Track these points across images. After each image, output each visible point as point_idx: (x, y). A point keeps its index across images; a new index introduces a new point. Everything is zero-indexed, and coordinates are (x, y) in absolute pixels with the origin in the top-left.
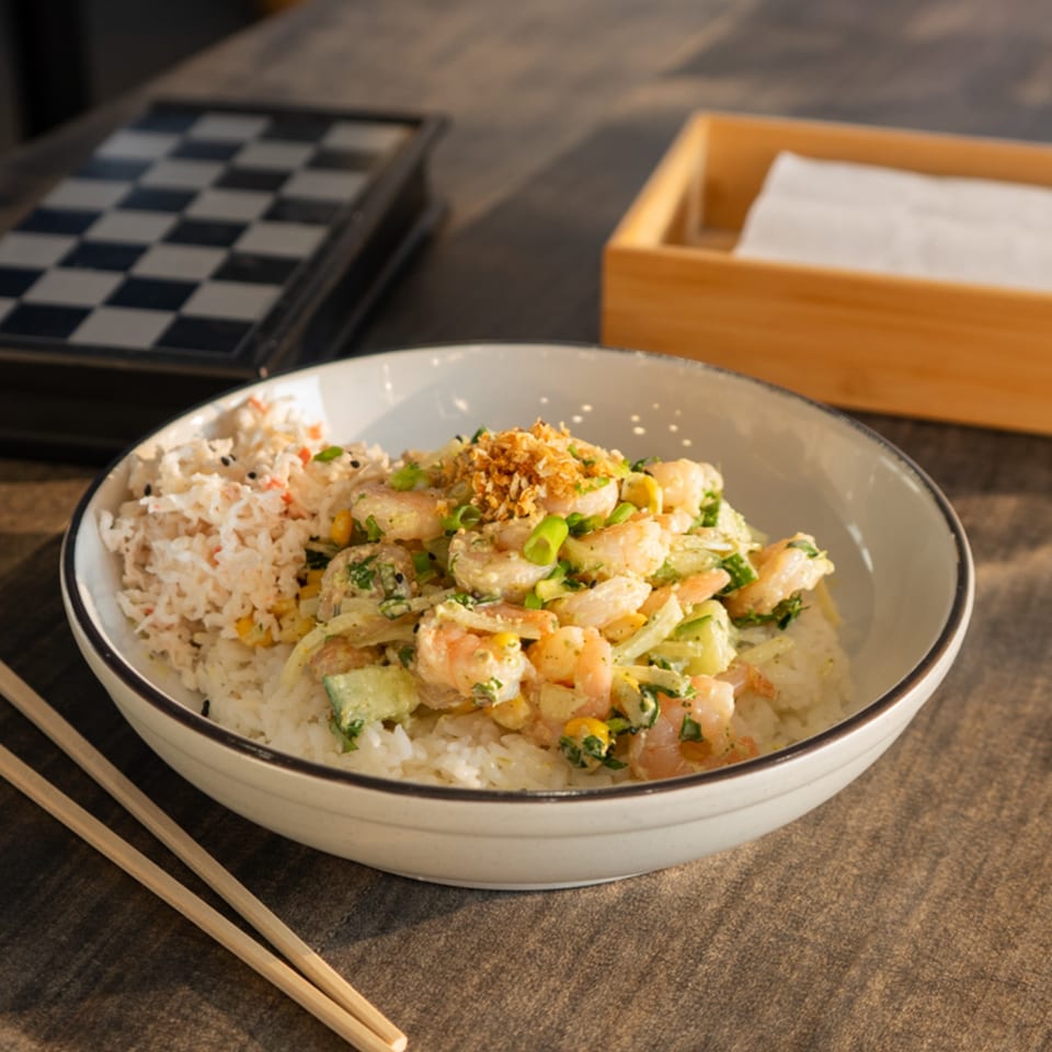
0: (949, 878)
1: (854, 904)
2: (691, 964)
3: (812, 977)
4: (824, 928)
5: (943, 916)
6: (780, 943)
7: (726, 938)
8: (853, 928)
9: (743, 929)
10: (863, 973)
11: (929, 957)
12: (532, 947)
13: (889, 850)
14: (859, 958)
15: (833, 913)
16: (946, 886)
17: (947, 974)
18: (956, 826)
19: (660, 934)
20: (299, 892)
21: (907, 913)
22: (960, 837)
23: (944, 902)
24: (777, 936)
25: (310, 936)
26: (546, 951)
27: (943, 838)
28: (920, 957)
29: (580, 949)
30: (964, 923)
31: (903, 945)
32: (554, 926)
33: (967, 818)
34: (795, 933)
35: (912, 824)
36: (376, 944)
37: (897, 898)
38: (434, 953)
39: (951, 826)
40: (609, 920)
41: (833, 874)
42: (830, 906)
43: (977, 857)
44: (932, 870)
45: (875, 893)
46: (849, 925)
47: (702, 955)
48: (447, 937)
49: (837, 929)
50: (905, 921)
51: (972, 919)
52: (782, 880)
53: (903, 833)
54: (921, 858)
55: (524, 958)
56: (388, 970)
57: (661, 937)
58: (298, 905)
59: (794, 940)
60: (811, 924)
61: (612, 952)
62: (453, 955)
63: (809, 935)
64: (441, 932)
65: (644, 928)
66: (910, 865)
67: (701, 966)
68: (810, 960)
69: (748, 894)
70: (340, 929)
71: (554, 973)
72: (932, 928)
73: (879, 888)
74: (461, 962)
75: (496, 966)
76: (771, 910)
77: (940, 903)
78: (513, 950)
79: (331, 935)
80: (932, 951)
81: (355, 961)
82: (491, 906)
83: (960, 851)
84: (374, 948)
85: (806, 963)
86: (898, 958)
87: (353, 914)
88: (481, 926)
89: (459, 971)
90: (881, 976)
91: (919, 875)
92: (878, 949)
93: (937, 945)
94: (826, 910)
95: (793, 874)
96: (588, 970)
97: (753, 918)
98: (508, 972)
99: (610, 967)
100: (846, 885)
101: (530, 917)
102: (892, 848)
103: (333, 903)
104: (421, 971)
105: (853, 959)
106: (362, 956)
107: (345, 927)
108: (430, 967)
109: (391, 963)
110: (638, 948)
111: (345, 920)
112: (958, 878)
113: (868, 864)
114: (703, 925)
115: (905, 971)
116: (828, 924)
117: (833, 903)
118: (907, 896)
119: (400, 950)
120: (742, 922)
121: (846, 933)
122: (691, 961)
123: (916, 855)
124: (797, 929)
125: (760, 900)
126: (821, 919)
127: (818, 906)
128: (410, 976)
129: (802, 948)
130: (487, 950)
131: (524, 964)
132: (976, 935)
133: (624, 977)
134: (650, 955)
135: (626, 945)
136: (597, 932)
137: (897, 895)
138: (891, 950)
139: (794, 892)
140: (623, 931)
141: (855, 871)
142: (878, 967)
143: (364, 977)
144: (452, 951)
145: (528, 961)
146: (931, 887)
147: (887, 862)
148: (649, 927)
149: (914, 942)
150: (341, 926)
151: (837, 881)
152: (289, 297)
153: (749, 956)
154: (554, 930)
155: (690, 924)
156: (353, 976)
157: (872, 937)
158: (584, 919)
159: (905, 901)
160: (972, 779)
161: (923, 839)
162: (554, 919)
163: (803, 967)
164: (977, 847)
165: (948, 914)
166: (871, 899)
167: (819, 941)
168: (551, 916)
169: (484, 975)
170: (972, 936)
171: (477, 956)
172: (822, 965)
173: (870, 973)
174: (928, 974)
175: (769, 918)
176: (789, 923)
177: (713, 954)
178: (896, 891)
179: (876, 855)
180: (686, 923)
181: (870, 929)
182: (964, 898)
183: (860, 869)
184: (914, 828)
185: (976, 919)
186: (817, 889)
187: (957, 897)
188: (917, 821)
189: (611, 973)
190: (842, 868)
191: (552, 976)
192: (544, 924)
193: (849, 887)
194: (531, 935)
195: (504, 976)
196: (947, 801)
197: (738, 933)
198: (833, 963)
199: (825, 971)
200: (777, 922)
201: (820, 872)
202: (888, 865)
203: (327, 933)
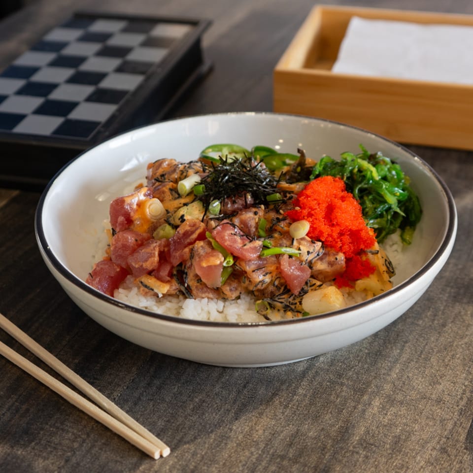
0: (409, 353)
1: (366, 366)
2: (291, 396)
3: (347, 400)
4: (352, 378)
5: (407, 370)
6: (332, 385)
7: (307, 383)
8: (365, 377)
9: (315, 379)
10: (370, 398)
11: (400, 390)
12: (217, 390)
13: (382, 341)
14: (368, 391)
15: (356, 371)
16: (408, 357)
17: (408, 397)
18: (413, 329)
19: (276, 383)
20: (110, 368)
21: (390, 370)
22: (415, 334)
23: (407, 364)
24: (330, 382)
25: (115, 389)
26: (224, 392)
27: (407, 334)
28: (396, 390)
29: (239, 391)
30: (417, 374)
31: (388, 384)
32: (228, 380)
33: (418, 325)
34: (338, 380)
35: (393, 329)
36: (146, 392)
37: (386, 363)
38: (172, 395)
39: (411, 329)
40: (253, 377)
41: (356, 353)
42: (355, 367)
43: (423, 343)
44: (402, 350)
45: (376, 361)
46: (363, 376)
47: (296, 392)
48: (178, 387)
49: (358, 378)
50: (389, 373)
51: (420, 371)
52: (333, 356)
53: (388, 332)
54: (396, 344)
55: (214, 396)
56: (151, 403)
57: (277, 384)
58: (110, 374)
59: (338, 383)
60: (346, 376)
61: (254, 391)
62: (181, 395)
63: (345, 381)
64: (175, 385)
65: (269, 380)
66: (392, 347)
67: (295, 397)
68: (345, 392)
69: (317, 363)
70: (129, 385)
71: (227, 402)
72: (401, 376)
73: (377, 358)
74: (185, 398)
75: (201, 400)
76: (328, 370)
77: (405, 364)
78: (208, 392)
79: (125, 388)
80: (401, 387)
81: (136, 399)
82: (199, 372)
83: (415, 340)
84: (144, 393)
85: (344, 394)
86: (386, 391)
87: (135, 378)
88: (194, 382)
89: (184, 402)
90: (378, 399)
91: (396, 352)
92: (376, 386)
93: (404, 384)
94: (353, 369)
95: (338, 353)
96: (243, 400)
97: (319, 374)
98: (206, 403)
99: (253, 399)
100: (362, 357)
101: (217, 377)
102: (384, 340)
103: (126, 373)
104: (166, 403)
105: (365, 391)
106: (139, 397)
107: (131, 384)
108: (170, 401)
109: (152, 400)
110: (266, 389)
111: (131, 381)
112: (414, 353)
113: (372, 347)
114: (296, 378)
115: (389, 396)
116: (354, 376)
117: (356, 366)
118: (390, 362)
119: (156, 393)
120: (314, 376)
121: (362, 380)
122: (290, 395)
123: (394, 343)
124: (340, 379)
125: (322, 365)
126: (351, 374)
127: (349, 368)
128: (161, 406)
129: (342, 387)
130: (197, 392)
131: (213, 398)
132: (422, 379)
133: (259, 403)
134: (272, 392)
135: (260, 388)
136: (247, 383)
137: (386, 362)
138: (383, 387)
139: (338, 362)
140: (259, 381)
141: (366, 351)
142: (377, 395)
143: (140, 406)
144: (181, 393)
145: (216, 397)
146: (402, 357)
147: (381, 346)
148: (271, 380)
149: (393, 383)
150: (129, 383)
151: (358, 356)
152: (119, 110)
153: (317, 392)
154: (227, 383)
155: (290, 378)
156: (135, 406)
157: (374, 381)
158: (241, 377)
159: (389, 364)
160: (420, 307)
161: (398, 335)
162: (227, 377)
163: (342, 396)
164: (423, 338)
165: (409, 369)
166: (373, 364)
167: (350, 384)
168: (226, 376)
169: (195, 404)
170: (420, 379)
171: (192, 395)
172: (351, 395)
173: (373, 398)
174: (400, 397)
175: (327, 374)
176: (336, 376)
177: (300, 391)
178: (385, 360)
179: (376, 343)
180: (288, 377)
181: (373, 377)
182: (416, 362)
183: (368, 350)
184: (393, 330)
185: (422, 371)
186: (349, 360)
187: (413, 361)
188: (395, 327)
189: (253, 401)
190: (361, 350)
191: (226, 403)
192: (223, 380)
193: (363, 358)
194: (217, 385)
195: (204, 404)
196: (409, 317)
197: (312, 381)
198: (356, 394)
199: (352, 397)
200: (331, 376)
201: (350, 352)
202: (382, 348)
203: (123, 387)
